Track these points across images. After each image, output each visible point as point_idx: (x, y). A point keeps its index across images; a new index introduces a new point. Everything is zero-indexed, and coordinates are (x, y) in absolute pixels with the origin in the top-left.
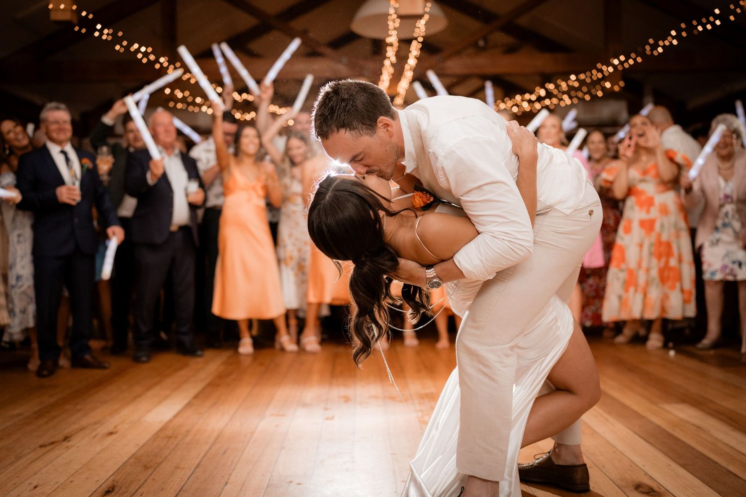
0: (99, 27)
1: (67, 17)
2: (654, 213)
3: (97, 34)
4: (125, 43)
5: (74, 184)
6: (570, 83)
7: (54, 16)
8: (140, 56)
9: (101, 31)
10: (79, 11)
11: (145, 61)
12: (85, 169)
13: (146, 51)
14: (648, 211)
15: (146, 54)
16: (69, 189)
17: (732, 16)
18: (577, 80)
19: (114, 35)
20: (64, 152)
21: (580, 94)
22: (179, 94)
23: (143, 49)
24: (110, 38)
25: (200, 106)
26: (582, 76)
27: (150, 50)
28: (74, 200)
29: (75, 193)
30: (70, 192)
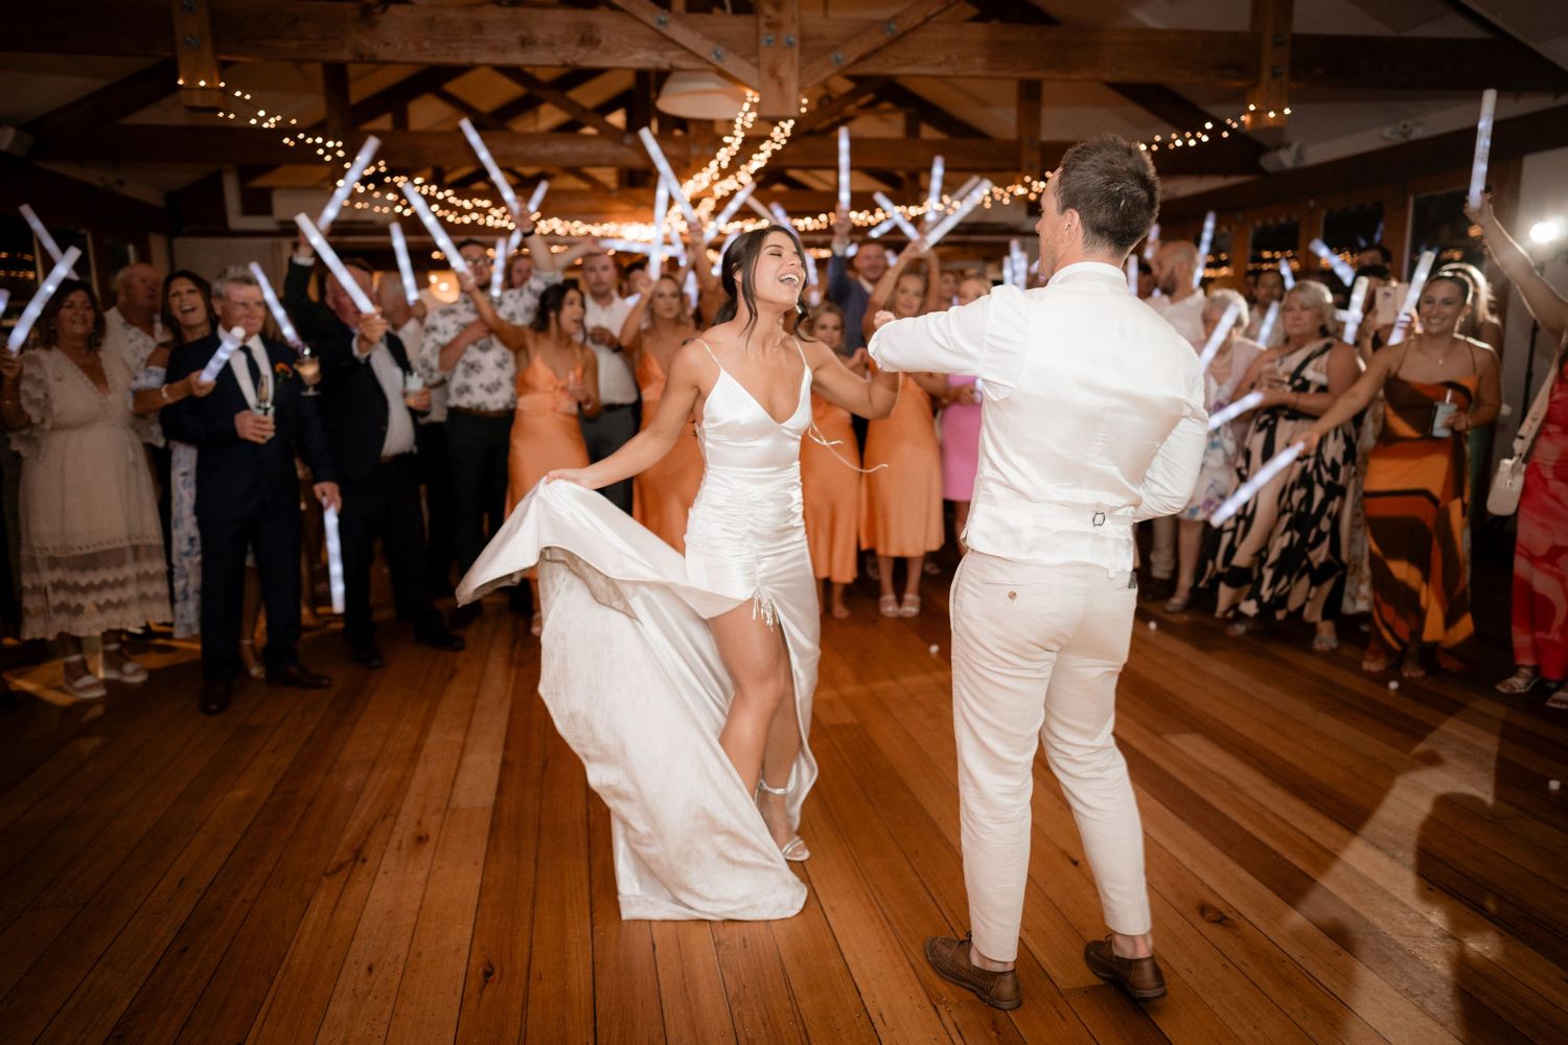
1: (212, 100)
3: (254, 121)
4: (301, 136)
7: (188, 100)
11: (328, 157)
12: (280, 381)
15: (333, 150)
16: (257, 419)
20: (247, 351)
27: (339, 144)
28: (263, 437)
29: (266, 426)
30: (258, 425)
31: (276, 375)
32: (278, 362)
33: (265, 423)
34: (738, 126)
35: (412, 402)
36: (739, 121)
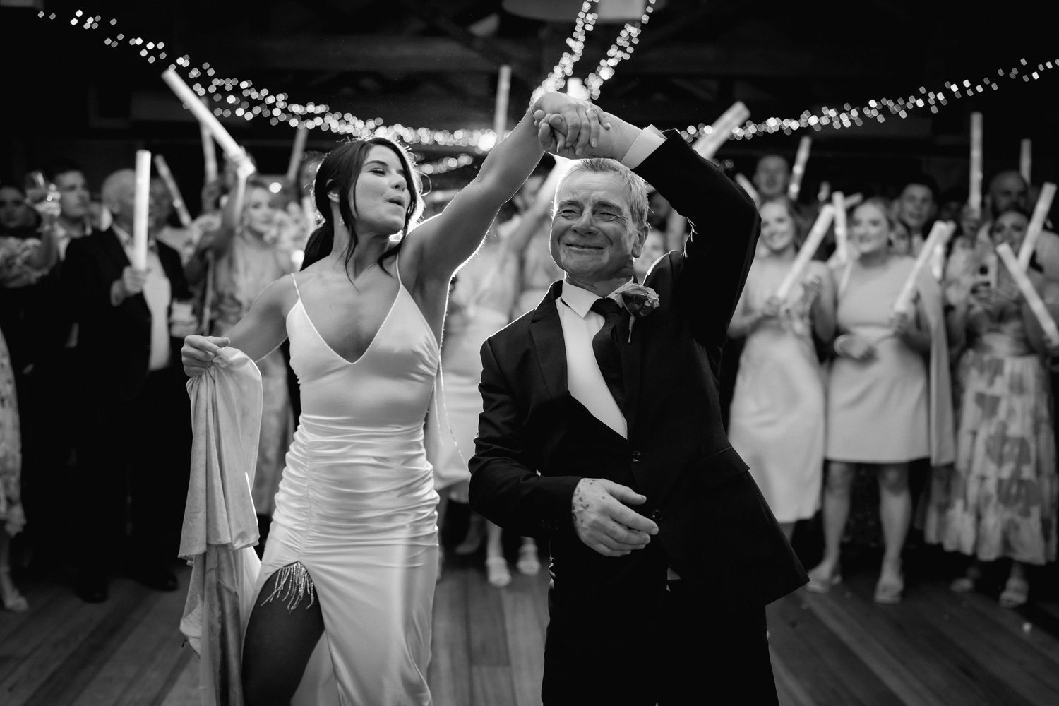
0: (79, 13)
2: (1000, 387)
3: (74, 22)
4: (121, 37)
8: (144, 53)
9: (82, 19)
11: (152, 60)
13: (156, 47)
14: (991, 382)
15: (155, 52)
17: (1024, 59)
23: (150, 46)
24: (96, 28)
27: (161, 46)
34: (578, 28)
36: (580, 22)
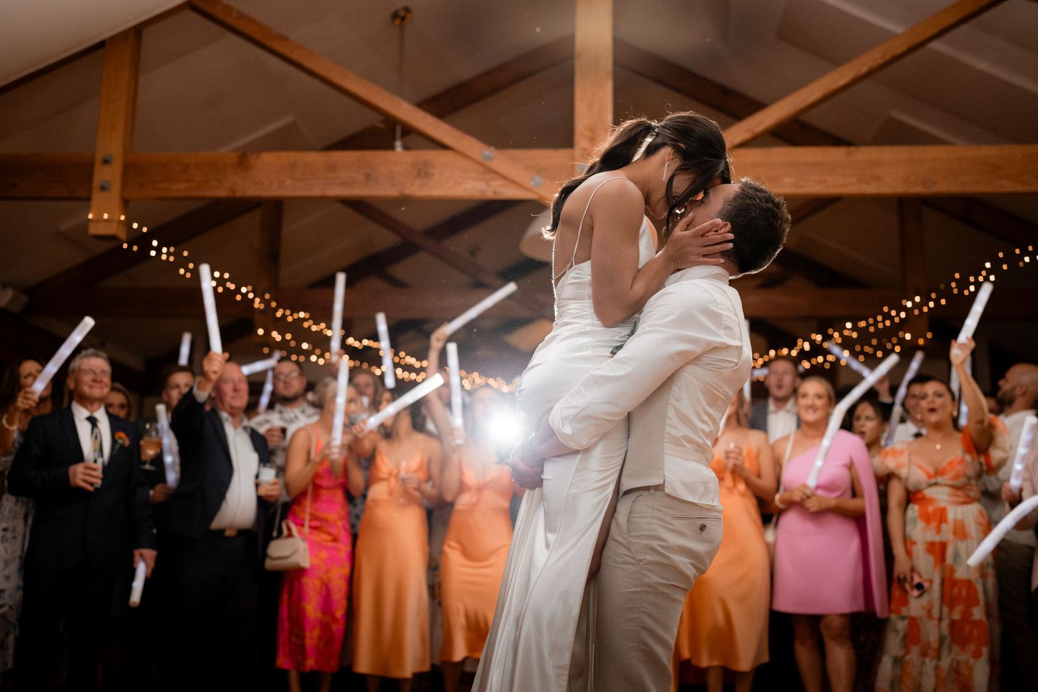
0: (155, 243)
1: (112, 230)
3: (153, 253)
5: (95, 461)
6: (846, 333)
7: (94, 230)
9: (158, 250)
10: (128, 224)
12: (118, 446)
14: (938, 530)
16: (88, 468)
18: (854, 329)
19: (177, 254)
20: (93, 421)
21: (867, 349)
22: (276, 336)
24: (172, 259)
25: (307, 354)
26: (862, 324)
28: (92, 484)
29: (94, 473)
30: (89, 471)
31: (114, 441)
32: (118, 431)
33: (94, 469)
35: (263, 492)
